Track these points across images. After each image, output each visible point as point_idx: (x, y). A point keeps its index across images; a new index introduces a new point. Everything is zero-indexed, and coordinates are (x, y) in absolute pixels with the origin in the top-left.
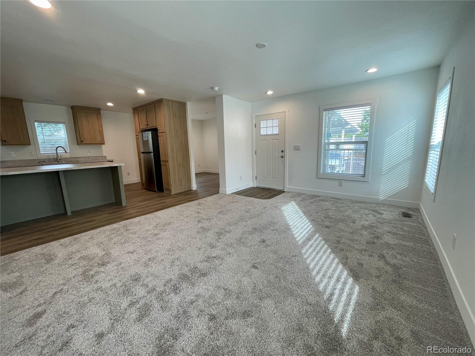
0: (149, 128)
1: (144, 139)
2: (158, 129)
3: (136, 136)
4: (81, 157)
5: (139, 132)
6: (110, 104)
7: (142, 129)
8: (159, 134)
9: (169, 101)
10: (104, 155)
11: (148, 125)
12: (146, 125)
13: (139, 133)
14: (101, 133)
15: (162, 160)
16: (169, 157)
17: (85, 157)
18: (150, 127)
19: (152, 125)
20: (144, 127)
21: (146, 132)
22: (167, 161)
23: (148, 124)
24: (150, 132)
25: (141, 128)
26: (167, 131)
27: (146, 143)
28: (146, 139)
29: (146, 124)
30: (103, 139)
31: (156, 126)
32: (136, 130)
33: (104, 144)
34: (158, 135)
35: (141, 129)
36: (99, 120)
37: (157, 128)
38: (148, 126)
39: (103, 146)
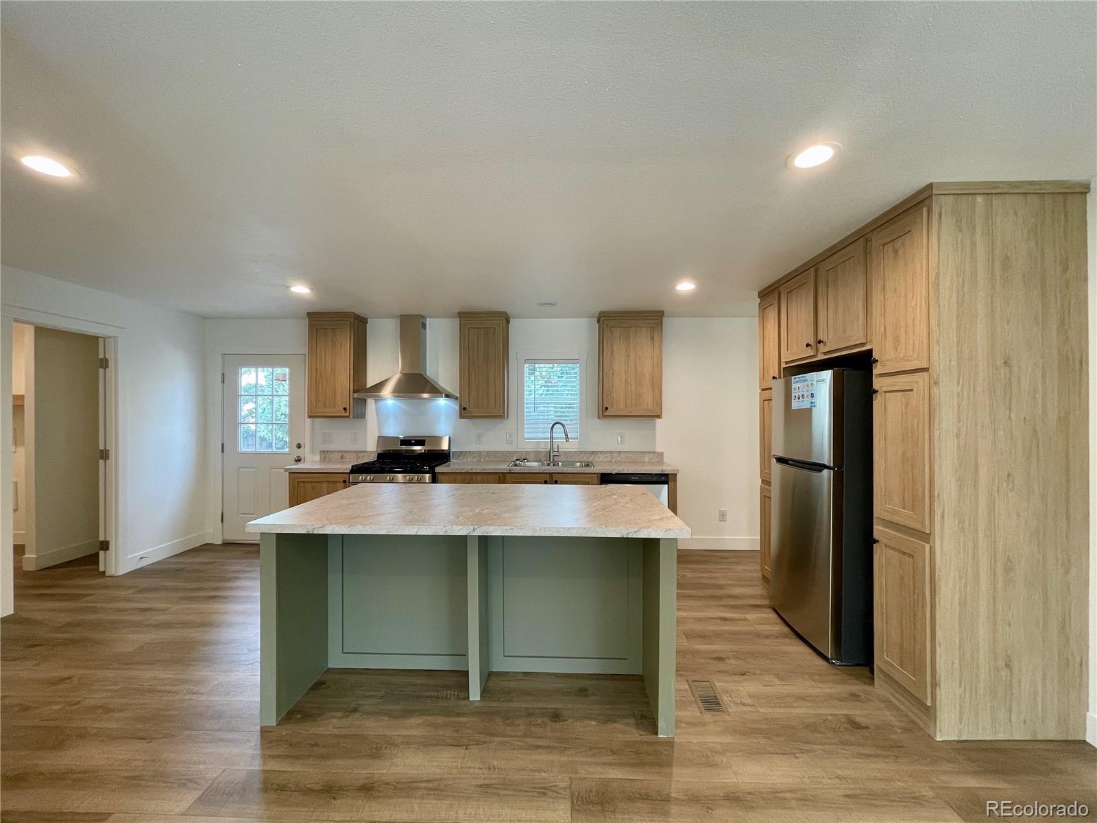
0: (820, 357)
1: (795, 405)
2: (875, 355)
3: (763, 390)
4: (601, 452)
5: (777, 376)
6: (686, 286)
7: (786, 363)
8: (877, 383)
9: (967, 192)
10: (658, 450)
11: (820, 342)
12: (808, 345)
13: (774, 378)
14: (656, 385)
15: (887, 516)
16: (938, 512)
17: (611, 452)
18: (825, 353)
19: (840, 341)
20: (798, 352)
21: (808, 376)
22: (926, 537)
23: (821, 337)
24: (827, 375)
25: (783, 360)
26: (942, 361)
27: (799, 420)
28: (806, 405)
29: (812, 342)
30: (658, 403)
31: (863, 344)
32: (764, 369)
33: (659, 417)
34: (875, 386)
35: (784, 365)
36: (656, 344)
37: (870, 352)
38: (817, 350)
39: (658, 420)
